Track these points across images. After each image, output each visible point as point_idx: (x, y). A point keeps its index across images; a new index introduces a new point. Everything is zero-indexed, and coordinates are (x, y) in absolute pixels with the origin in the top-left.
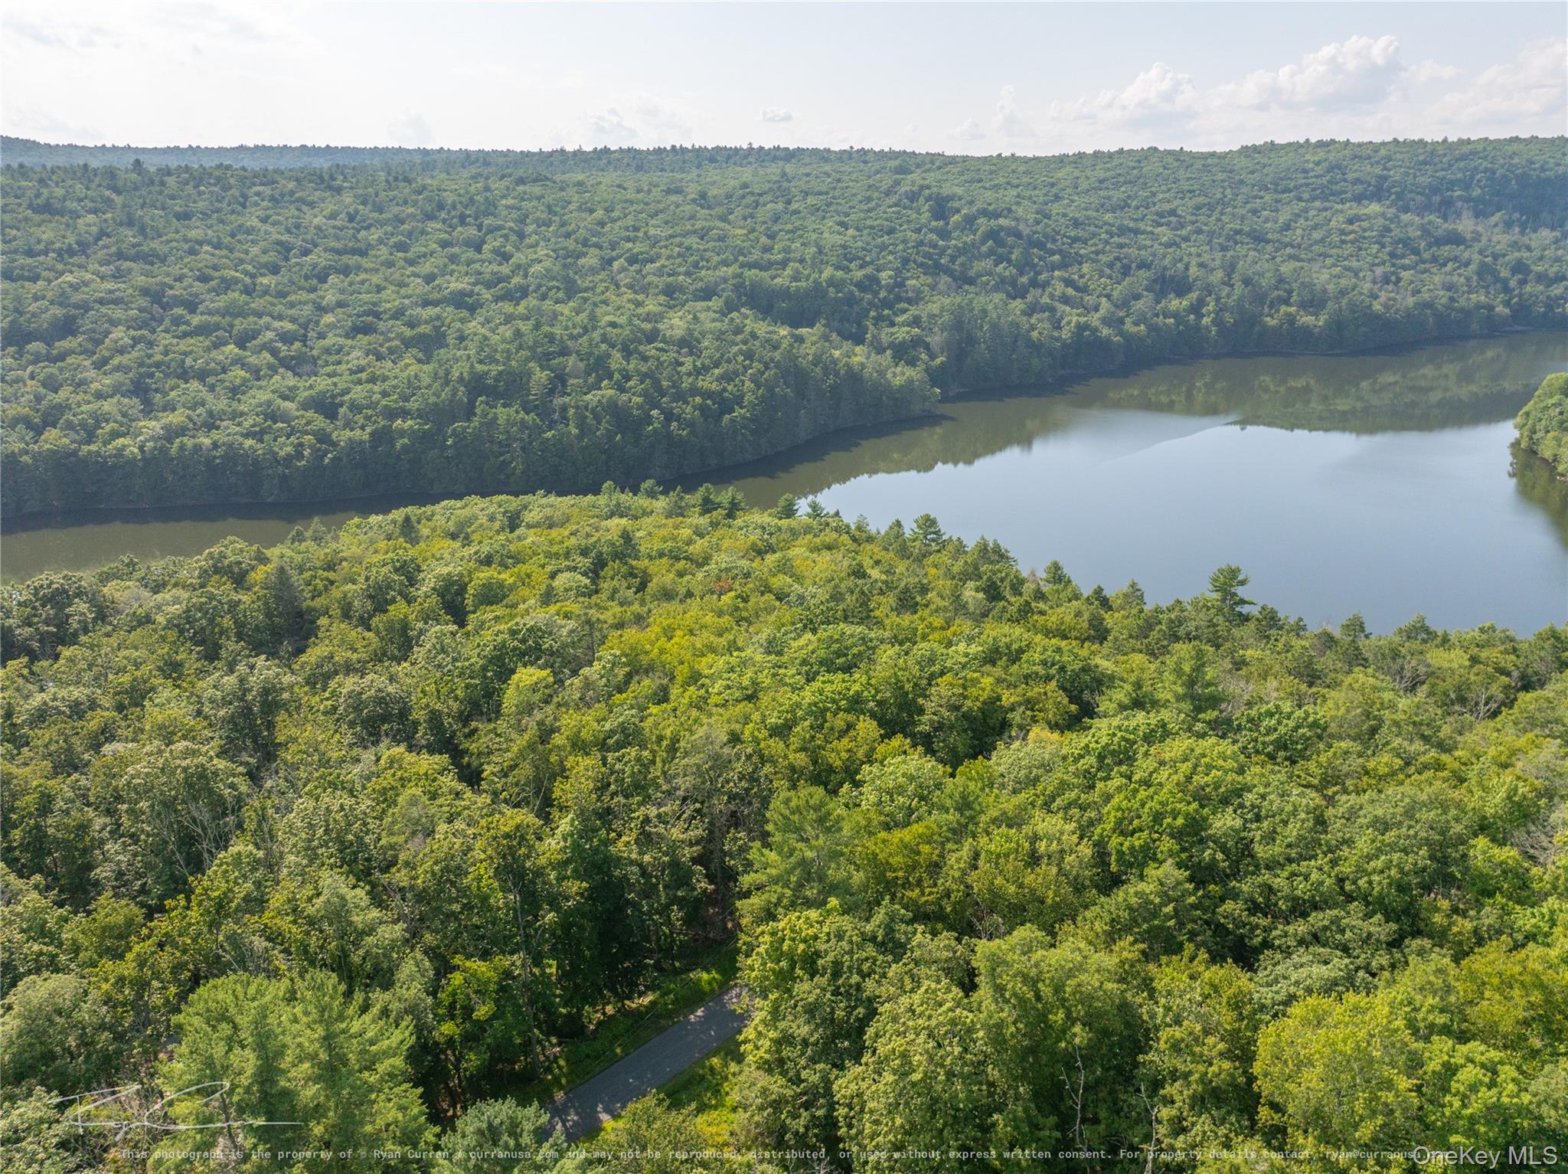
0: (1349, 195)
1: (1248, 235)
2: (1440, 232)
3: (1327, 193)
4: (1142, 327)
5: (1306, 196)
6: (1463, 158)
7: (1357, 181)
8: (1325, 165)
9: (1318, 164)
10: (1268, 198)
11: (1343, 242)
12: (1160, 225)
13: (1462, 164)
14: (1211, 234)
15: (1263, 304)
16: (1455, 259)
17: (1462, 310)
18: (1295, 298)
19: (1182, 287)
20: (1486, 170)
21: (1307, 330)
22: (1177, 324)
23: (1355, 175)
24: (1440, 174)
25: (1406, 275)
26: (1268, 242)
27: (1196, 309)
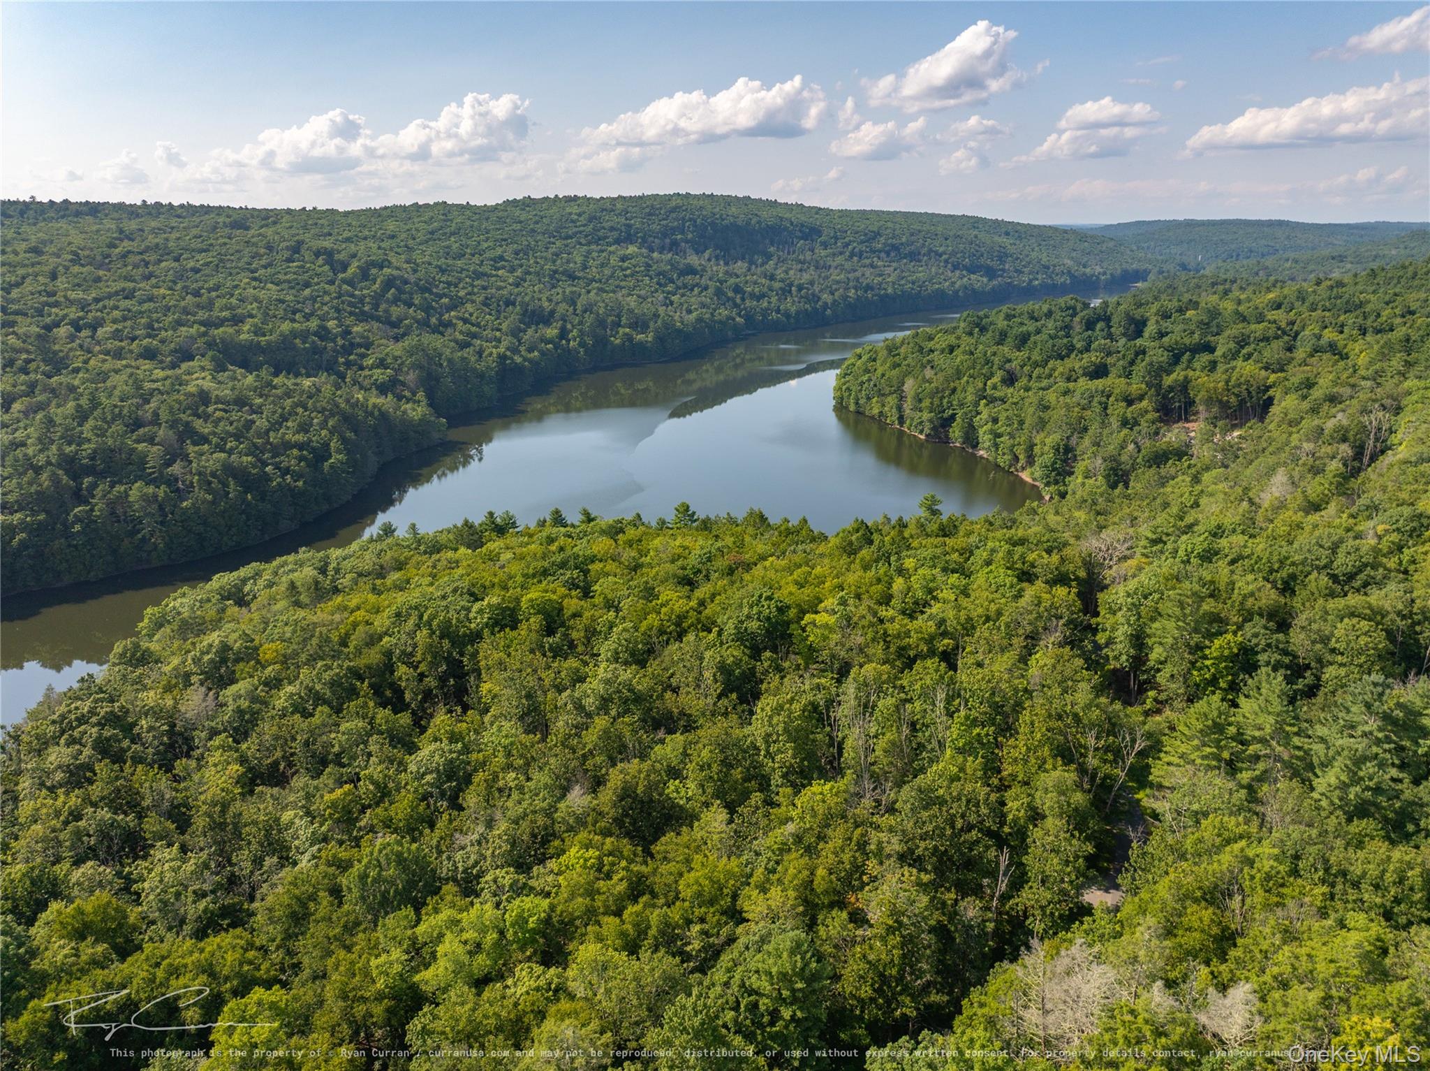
0: (610, 240)
1: (563, 273)
2: (681, 266)
3: (596, 239)
4: (536, 353)
5: (583, 241)
6: (673, 210)
7: (612, 229)
8: (586, 216)
9: (580, 215)
10: (558, 244)
11: (625, 276)
12: (498, 269)
13: (674, 215)
14: (538, 274)
15: (605, 328)
16: (697, 285)
17: (720, 322)
18: (624, 321)
19: (544, 319)
20: (690, 220)
21: (641, 344)
22: (556, 348)
23: (609, 224)
24: (664, 222)
25: (675, 298)
26: (579, 278)
27: (563, 334)
